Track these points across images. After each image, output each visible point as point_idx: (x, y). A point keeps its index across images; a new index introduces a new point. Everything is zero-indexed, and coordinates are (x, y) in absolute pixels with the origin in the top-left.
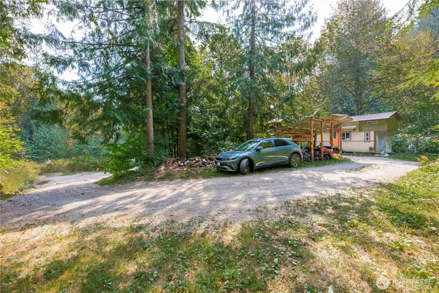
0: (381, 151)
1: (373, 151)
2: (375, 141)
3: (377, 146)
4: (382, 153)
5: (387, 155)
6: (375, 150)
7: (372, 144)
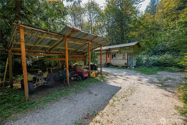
0: (131, 65)
1: (126, 66)
2: (128, 59)
3: (129, 63)
4: (131, 66)
5: (134, 67)
6: (127, 64)
7: (126, 61)
